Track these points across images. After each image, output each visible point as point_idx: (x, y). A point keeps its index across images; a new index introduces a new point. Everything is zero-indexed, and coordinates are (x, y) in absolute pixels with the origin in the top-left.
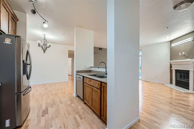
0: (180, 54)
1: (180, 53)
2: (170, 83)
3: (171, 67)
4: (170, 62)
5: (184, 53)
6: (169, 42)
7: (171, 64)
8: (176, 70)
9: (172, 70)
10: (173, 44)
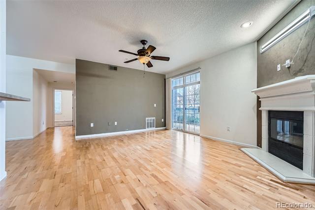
0: (279, 68)
1: (279, 66)
2: (258, 145)
3: (259, 104)
4: (256, 92)
5: (288, 62)
6: (254, 42)
7: (258, 98)
8: (270, 112)
9: (261, 111)
10: (263, 47)
